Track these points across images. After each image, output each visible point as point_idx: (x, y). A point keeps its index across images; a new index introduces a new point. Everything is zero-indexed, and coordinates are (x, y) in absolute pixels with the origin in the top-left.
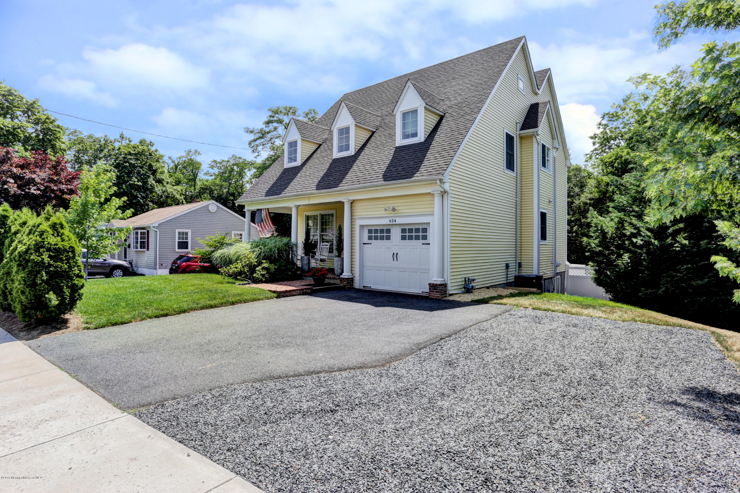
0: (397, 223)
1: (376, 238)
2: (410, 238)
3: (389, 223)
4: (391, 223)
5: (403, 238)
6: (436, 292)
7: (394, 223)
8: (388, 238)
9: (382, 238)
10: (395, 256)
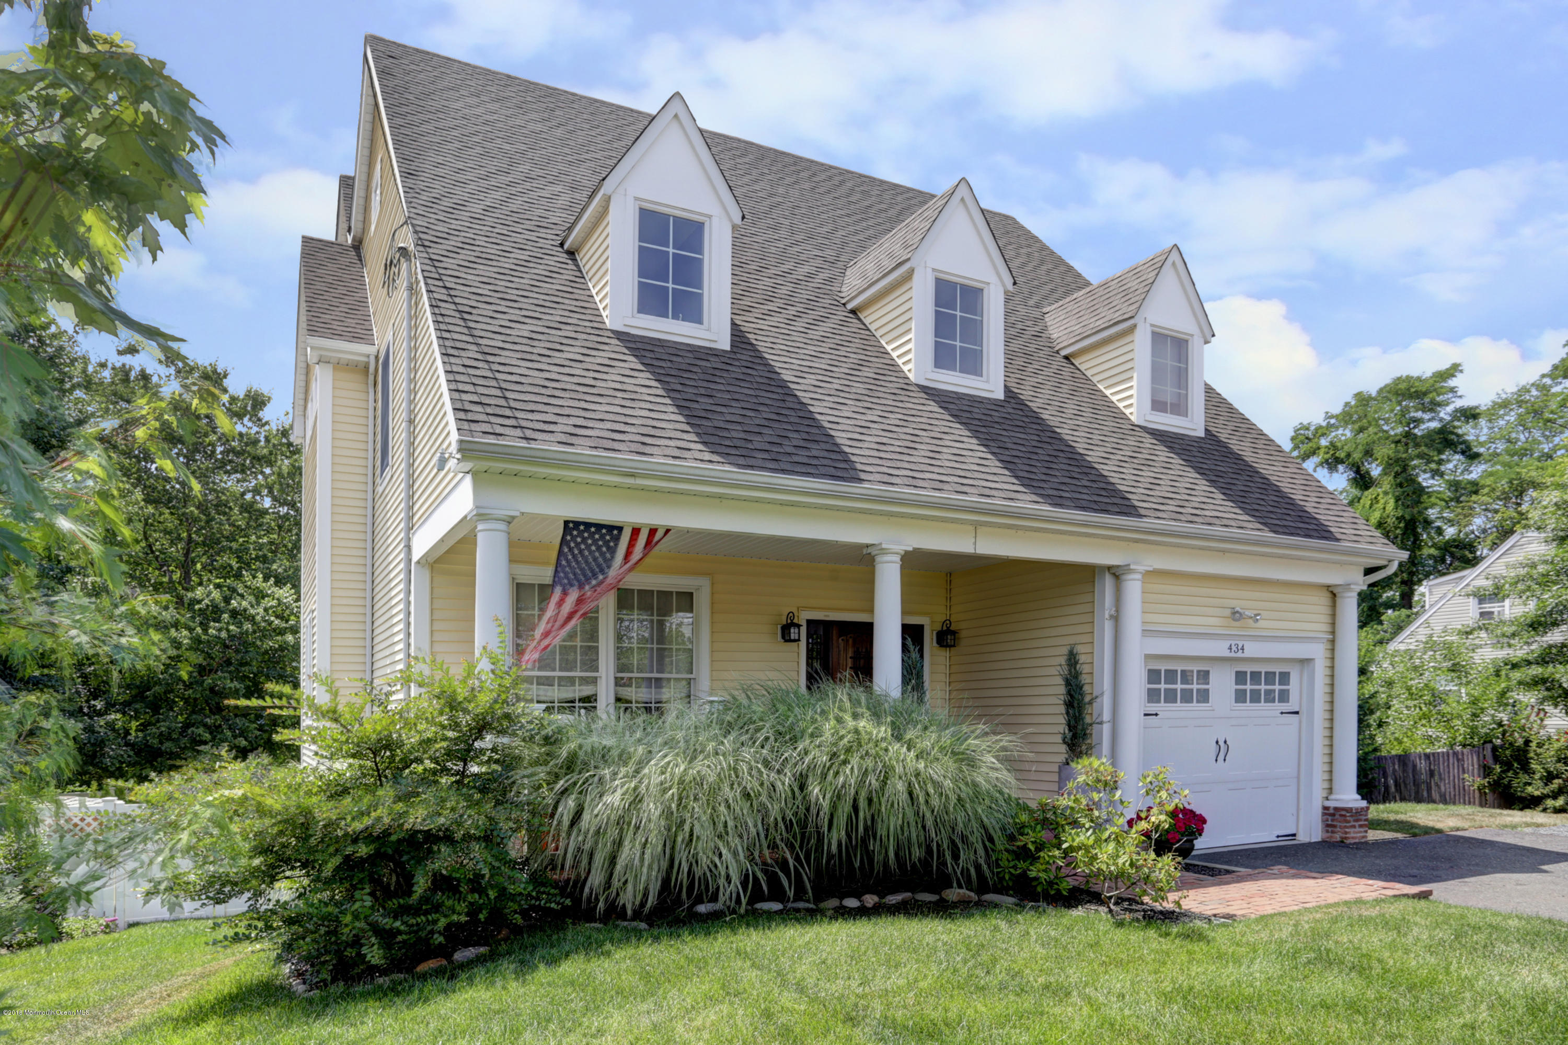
0: (1248, 654)
1: (1171, 697)
2: (1255, 697)
3: (1227, 654)
4: (1233, 655)
5: (1240, 697)
6: (1361, 826)
7: (1240, 654)
8: (1204, 696)
9: (1187, 697)
10: (1222, 749)
